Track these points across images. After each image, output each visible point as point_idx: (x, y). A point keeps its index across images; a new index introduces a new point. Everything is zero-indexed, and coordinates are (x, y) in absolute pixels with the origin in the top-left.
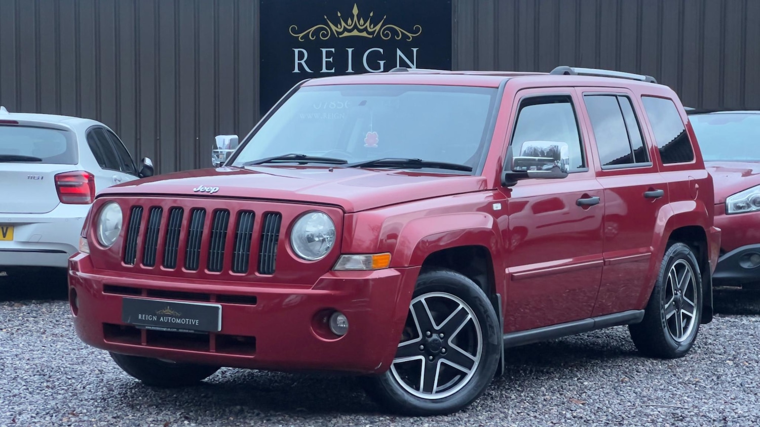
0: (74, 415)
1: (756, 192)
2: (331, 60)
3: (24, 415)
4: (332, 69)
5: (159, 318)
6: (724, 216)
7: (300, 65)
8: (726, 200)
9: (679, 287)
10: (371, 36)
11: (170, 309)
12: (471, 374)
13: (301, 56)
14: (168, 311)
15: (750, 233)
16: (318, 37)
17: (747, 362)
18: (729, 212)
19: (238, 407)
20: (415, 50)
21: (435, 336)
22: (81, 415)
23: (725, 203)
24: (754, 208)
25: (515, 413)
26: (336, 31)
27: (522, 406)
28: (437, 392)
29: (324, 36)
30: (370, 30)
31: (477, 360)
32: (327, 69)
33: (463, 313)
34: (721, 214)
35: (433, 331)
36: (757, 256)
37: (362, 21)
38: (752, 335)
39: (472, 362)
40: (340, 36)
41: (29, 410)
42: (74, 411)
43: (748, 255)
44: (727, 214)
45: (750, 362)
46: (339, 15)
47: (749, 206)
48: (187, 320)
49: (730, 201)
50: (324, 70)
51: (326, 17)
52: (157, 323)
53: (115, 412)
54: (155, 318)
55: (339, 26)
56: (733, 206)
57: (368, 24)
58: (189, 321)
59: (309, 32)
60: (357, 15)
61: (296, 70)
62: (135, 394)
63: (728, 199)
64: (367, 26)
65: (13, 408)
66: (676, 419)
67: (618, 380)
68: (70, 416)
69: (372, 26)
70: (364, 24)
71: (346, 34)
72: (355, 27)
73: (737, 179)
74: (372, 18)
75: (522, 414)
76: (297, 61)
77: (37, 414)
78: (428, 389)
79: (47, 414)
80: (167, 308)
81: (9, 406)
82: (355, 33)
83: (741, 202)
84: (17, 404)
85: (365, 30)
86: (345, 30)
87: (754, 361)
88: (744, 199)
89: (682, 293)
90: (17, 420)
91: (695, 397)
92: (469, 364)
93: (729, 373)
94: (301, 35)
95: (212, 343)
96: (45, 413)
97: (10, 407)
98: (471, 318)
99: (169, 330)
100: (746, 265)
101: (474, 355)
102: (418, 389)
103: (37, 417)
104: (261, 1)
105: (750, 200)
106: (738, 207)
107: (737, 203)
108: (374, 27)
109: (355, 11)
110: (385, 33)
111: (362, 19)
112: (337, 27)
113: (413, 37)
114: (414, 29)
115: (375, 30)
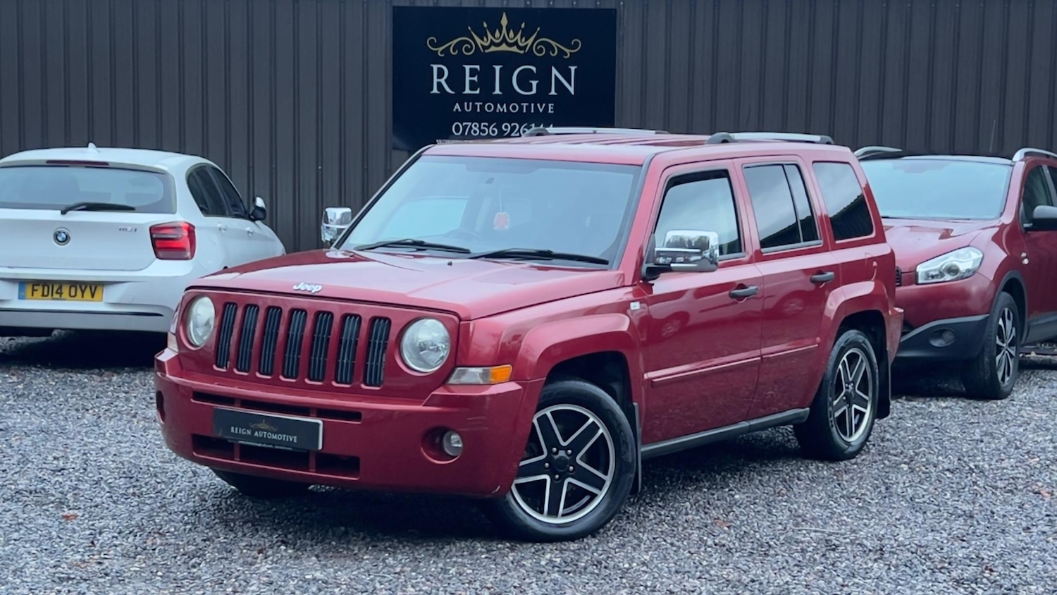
0: (160, 534)
1: (951, 259)
2: (475, 79)
3: (104, 535)
4: (476, 90)
5: (253, 433)
6: (914, 287)
7: (439, 84)
8: (916, 268)
9: (851, 379)
10: (522, 52)
11: (265, 422)
12: (601, 495)
13: (441, 74)
14: (263, 425)
15: (945, 304)
16: (460, 51)
17: (924, 466)
18: (919, 281)
19: (343, 529)
20: (573, 69)
21: (562, 453)
22: (168, 534)
23: (915, 271)
24: (948, 277)
25: (651, 538)
26: (482, 45)
27: (659, 530)
28: (563, 515)
29: (468, 50)
30: (521, 44)
31: (608, 479)
32: (471, 89)
33: (594, 427)
34: (910, 284)
35: (560, 448)
36: (950, 332)
37: (512, 34)
38: (936, 428)
39: (604, 482)
40: (486, 51)
41: (111, 527)
42: (160, 529)
43: (938, 332)
44: (917, 284)
45: (927, 466)
46: (485, 25)
47: (941, 274)
48: (284, 436)
49: (921, 269)
50: (467, 91)
51: (469, 28)
52: (251, 438)
53: (206, 531)
54: (249, 432)
55: (485, 39)
56: (924, 274)
57: (519, 36)
58: (286, 438)
59: (450, 46)
60: (507, 27)
61: (435, 91)
62: (230, 505)
63: (918, 267)
64: (517, 40)
65: (93, 525)
66: (829, 548)
67: (775, 492)
68: (156, 535)
69: (523, 40)
70: (514, 37)
71: (493, 49)
72: (504, 40)
73: (932, 242)
74: (523, 29)
75: (658, 540)
76: (436, 80)
77: (119, 533)
78: (553, 512)
79: (130, 533)
80: (262, 422)
81: (89, 521)
82: (504, 47)
83: (935, 270)
84: (98, 518)
85: (516, 43)
86: (492, 43)
87: (932, 466)
88: (938, 266)
89: (854, 387)
90: (96, 542)
91: (856, 517)
92: (599, 484)
93: (901, 482)
94: (441, 49)
95: (312, 461)
96: (128, 532)
97: (91, 523)
98: (602, 434)
99: (264, 445)
100: (937, 343)
101: (606, 473)
102: (541, 512)
103: (119, 538)
104: (394, 7)
105: (944, 268)
106: (930, 276)
107: (928, 272)
108: (526, 41)
109: (504, 21)
110: (538, 48)
111: (511, 32)
112: (483, 40)
113: (571, 53)
114: (572, 43)
115: (527, 45)
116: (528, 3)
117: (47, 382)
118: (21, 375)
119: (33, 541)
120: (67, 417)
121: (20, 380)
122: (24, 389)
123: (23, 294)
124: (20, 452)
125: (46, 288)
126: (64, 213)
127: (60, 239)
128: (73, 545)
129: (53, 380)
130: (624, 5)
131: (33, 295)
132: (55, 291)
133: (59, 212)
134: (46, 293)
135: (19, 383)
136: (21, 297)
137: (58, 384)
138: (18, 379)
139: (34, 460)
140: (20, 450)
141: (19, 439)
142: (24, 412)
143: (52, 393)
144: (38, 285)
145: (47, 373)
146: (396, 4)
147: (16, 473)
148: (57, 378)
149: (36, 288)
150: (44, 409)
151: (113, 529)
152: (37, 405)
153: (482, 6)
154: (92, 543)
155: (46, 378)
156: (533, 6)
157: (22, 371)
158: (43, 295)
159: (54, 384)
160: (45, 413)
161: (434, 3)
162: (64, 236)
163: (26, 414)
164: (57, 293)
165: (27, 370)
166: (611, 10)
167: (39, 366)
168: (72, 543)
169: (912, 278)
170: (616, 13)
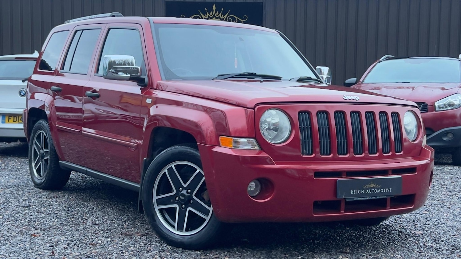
0: (93, 245)
1: (450, 99)
3: (59, 246)
5: (365, 191)
6: (434, 112)
8: (435, 103)
15: (446, 122)
18: (437, 110)
22: (97, 245)
23: (435, 105)
24: (449, 108)
26: (204, 18)
30: (221, 18)
34: (432, 111)
36: (450, 134)
37: (217, 13)
41: (62, 241)
42: (92, 242)
43: (446, 134)
44: (436, 111)
46: (206, 10)
47: (446, 107)
49: (437, 104)
51: (199, 11)
53: (120, 242)
56: (438, 106)
57: (221, 14)
60: (215, 10)
62: (128, 225)
63: (436, 103)
64: (220, 16)
65: (51, 240)
68: (91, 246)
69: (223, 16)
70: (218, 15)
72: (214, 16)
73: (439, 92)
74: (222, 11)
77: (68, 245)
79: (75, 245)
83: (442, 105)
86: (209, 17)
88: (444, 103)
90: (55, 252)
96: (73, 244)
97: (49, 238)
100: (445, 139)
103: (69, 248)
104: (166, 2)
105: (447, 103)
106: (440, 107)
107: (440, 105)
108: (224, 16)
109: (214, 8)
110: (229, 19)
111: (217, 12)
112: (205, 16)
113: (243, 21)
114: (244, 17)
115: (224, 18)
117: (16, 163)
118: (3, 160)
119: (15, 252)
120: (28, 179)
121: (3, 162)
122: (5, 166)
123: (3, 121)
124: (4, 197)
125: (15, 118)
126: (23, 81)
127: (22, 94)
128: (41, 254)
129: (19, 162)
130: (266, 0)
131: (9, 121)
132: (20, 119)
133: (22, 81)
134: (15, 120)
135: (2, 164)
136: (3, 122)
137: (22, 164)
138: (2, 161)
139: (12, 201)
140: (4, 196)
141: (4, 190)
142: (5, 177)
143: (19, 167)
144: (12, 116)
145: (16, 159)
146: (167, 0)
147: (2, 208)
148: (21, 161)
149: (10, 118)
150: (16, 175)
151: (63, 242)
152: (12, 173)
153: (204, 1)
154: (53, 253)
155: (15, 161)
156: (227, 1)
157: (4, 158)
158: (14, 121)
159: (20, 164)
160: (17, 177)
161: (184, 0)
162: (24, 92)
163: (6, 178)
164: (20, 120)
165: (6, 158)
167: (12, 156)
168: (40, 253)
169: (433, 108)
170: (262, 4)
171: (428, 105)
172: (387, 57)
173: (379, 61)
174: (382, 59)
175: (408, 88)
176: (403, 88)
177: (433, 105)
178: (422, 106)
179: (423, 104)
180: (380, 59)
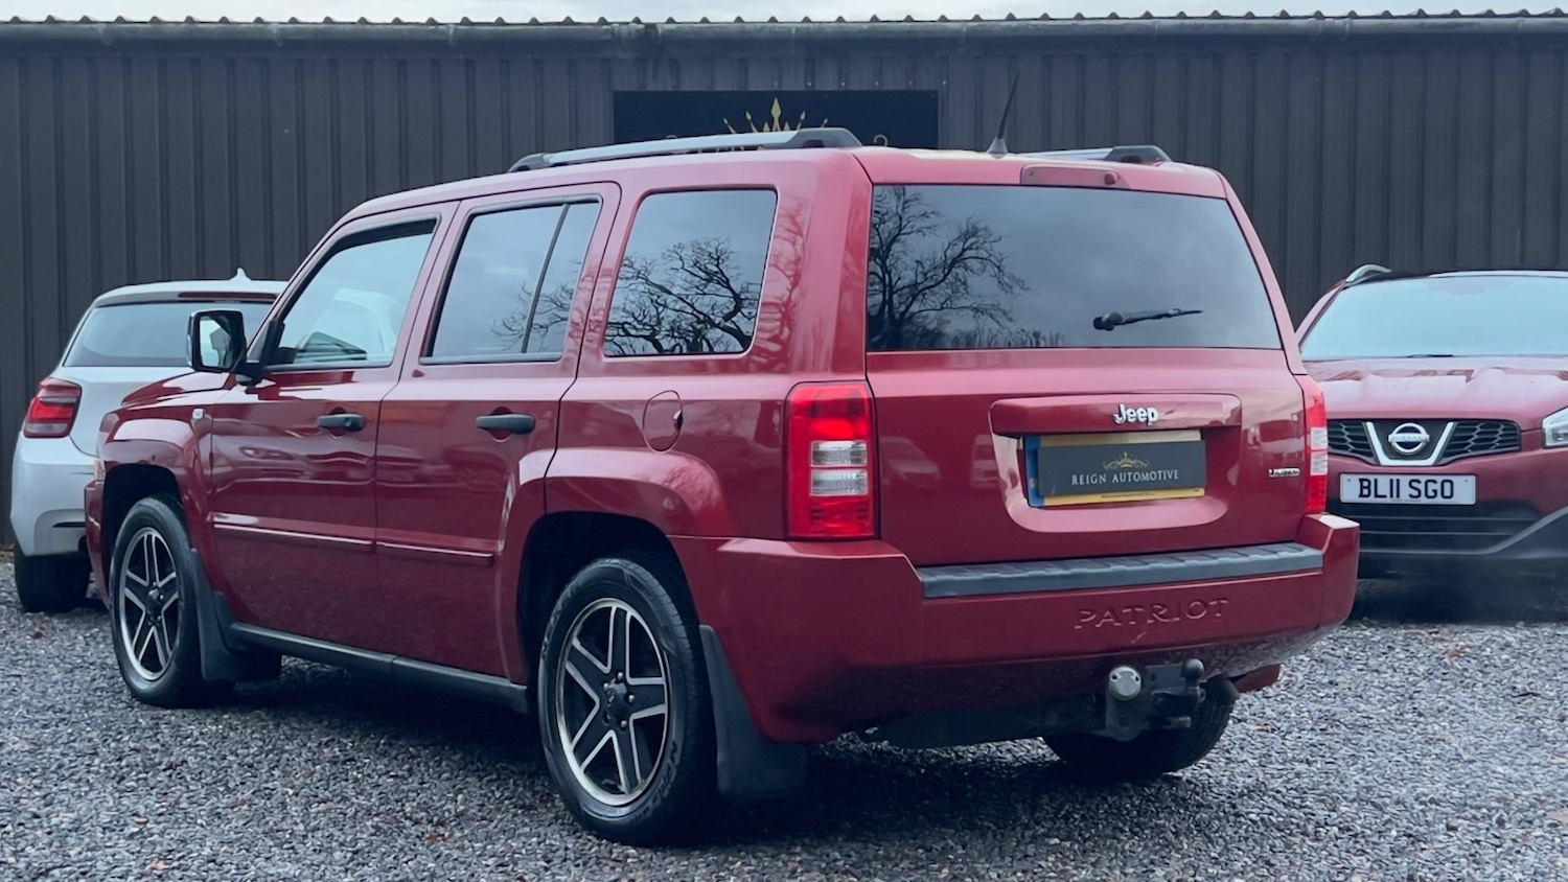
6: (1541, 452)
8: (1541, 423)
18: (1548, 444)
23: (1541, 428)
34: (1535, 447)
37: (787, 128)
44: (1546, 448)
46: (749, 116)
49: (1548, 425)
51: (726, 122)
56: (1551, 433)
60: (779, 118)
63: (1545, 421)
74: (803, 121)
104: (616, 93)
106: (1556, 436)
107: (1557, 429)
109: (776, 111)
111: (786, 125)
114: (875, 141)
116: (809, 84)
130: (947, 84)
146: (619, 87)
153: (743, 89)
156: (817, 89)
161: (673, 87)
166: (933, 92)
169: (1537, 438)
170: (937, 96)
171: (1522, 429)
172: (1367, 273)
173: (1343, 285)
174: (1352, 277)
175: (1451, 373)
176: (1435, 373)
177: (1537, 427)
178: (1501, 432)
179: (1503, 427)
180: (1348, 280)
